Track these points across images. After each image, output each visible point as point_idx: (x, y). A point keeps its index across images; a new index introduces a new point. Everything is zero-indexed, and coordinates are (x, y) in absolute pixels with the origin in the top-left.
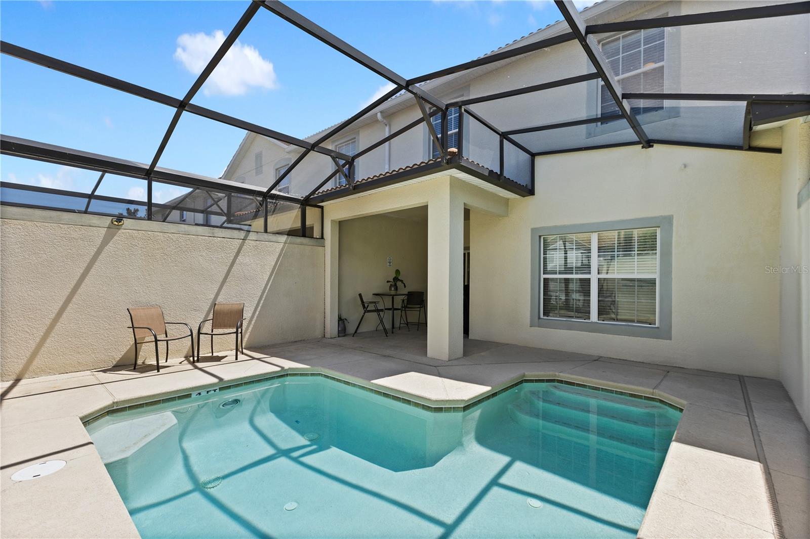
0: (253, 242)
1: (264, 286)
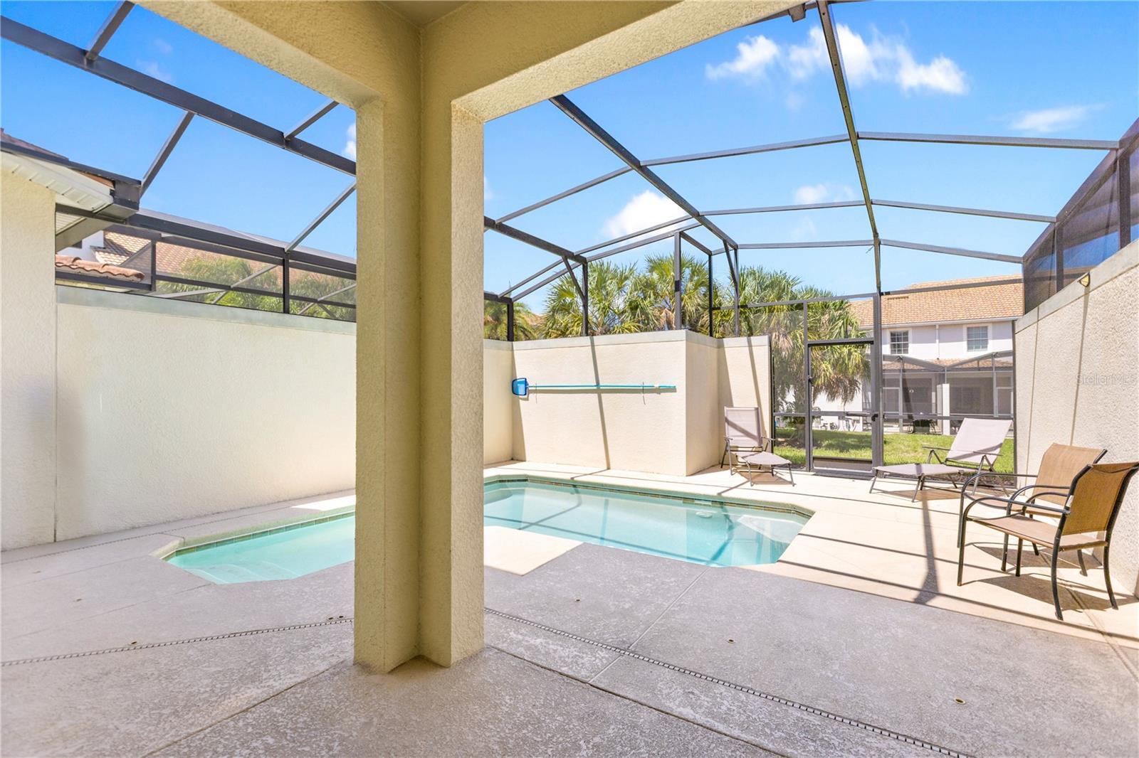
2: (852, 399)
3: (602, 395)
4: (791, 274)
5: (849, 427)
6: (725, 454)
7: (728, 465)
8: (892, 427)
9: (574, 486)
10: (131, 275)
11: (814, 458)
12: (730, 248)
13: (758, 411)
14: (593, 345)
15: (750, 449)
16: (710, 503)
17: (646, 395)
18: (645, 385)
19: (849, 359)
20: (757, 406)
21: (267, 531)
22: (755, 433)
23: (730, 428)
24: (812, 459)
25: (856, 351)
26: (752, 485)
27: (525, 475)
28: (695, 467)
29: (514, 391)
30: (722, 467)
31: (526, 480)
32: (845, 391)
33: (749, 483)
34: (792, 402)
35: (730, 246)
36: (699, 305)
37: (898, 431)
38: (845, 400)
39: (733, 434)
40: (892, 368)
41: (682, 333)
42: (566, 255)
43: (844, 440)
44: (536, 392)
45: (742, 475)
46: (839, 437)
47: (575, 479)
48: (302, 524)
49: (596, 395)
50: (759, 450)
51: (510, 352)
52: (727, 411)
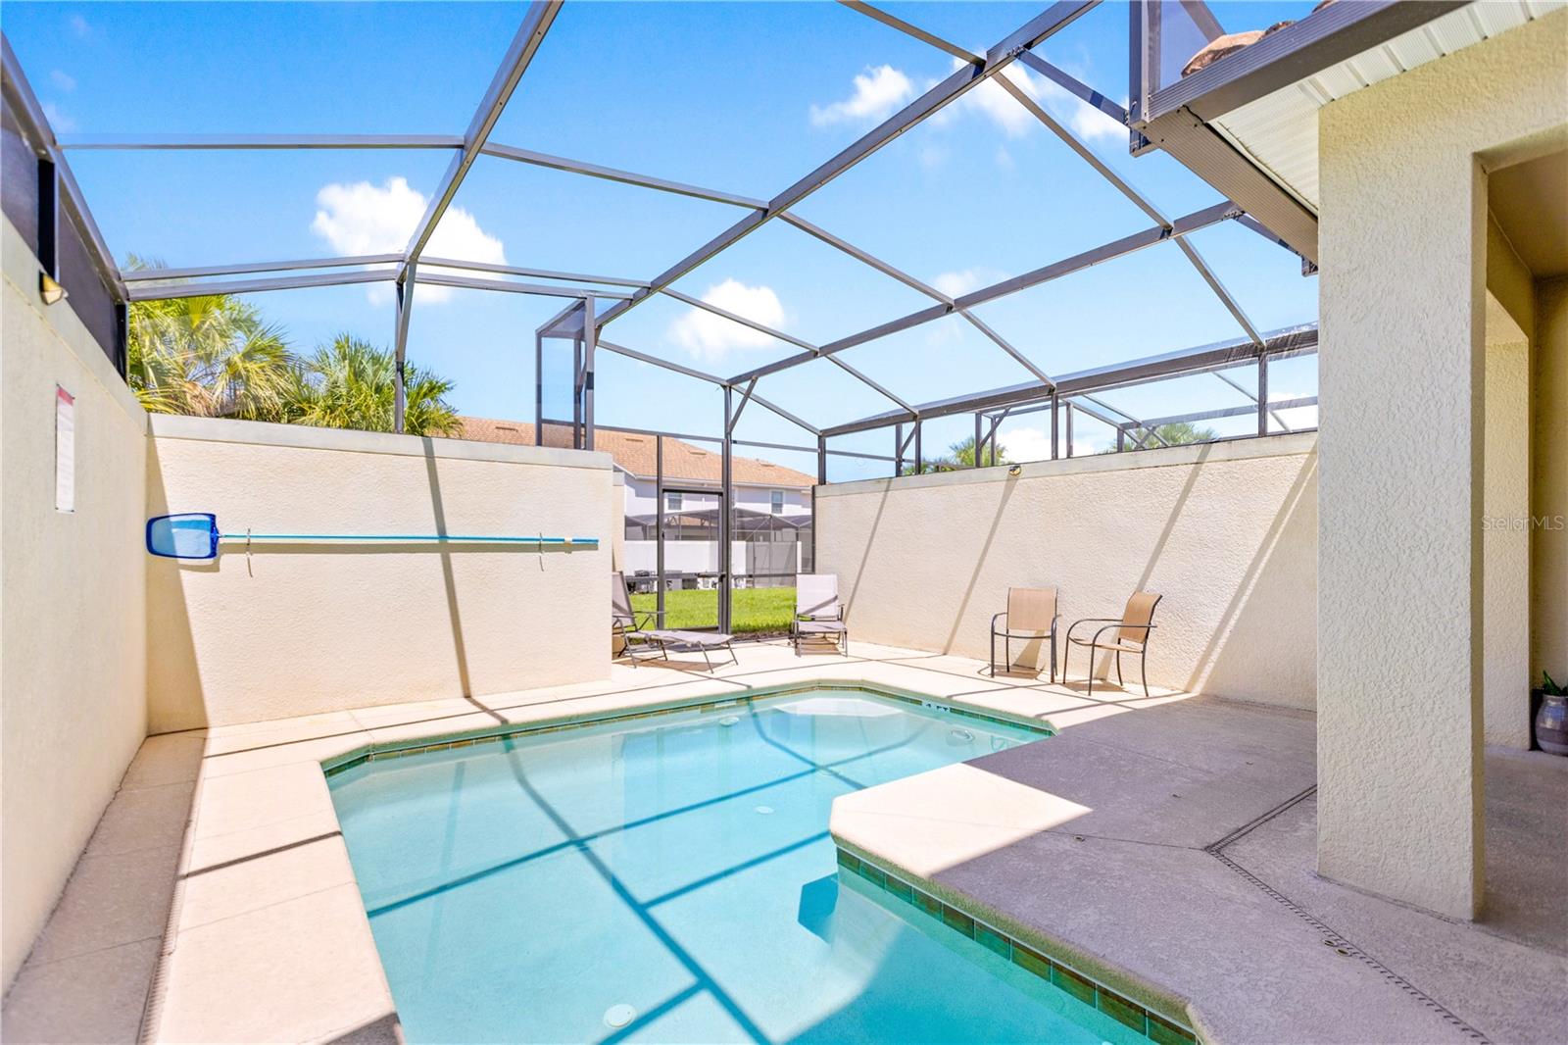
0: (1218, 465)
1: (1250, 562)
3: (453, 555)
9: (505, 737)
14: (430, 455)
16: (734, 703)
17: (547, 556)
18: (544, 537)
27: (366, 746)
29: (154, 547)
41: (608, 458)
44: (250, 549)
49: (438, 555)
51: (146, 440)
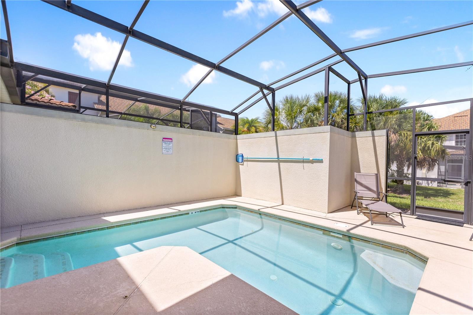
2: (433, 170)
3: (280, 163)
4: (400, 97)
5: (429, 184)
6: (354, 201)
7: (356, 207)
8: (455, 185)
9: (260, 214)
10: (71, 106)
11: (417, 207)
12: (362, 78)
13: (377, 176)
14: (276, 136)
15: (371, 199)
16: (341, 236)
17: (305, 164)
18: (305, 158)
19: (432, 147)
20: (376, 173)
21: (76, 233)
22: (375, 189)
23: (358, 185)
24: (415, 208)
25: (437, 143)
26: (372, 225)
27: (236, 205)
28: (334, 206)
29: (237, 161)
30: (352, 208)
31: (236, 208)
32: (429, 165)
33: (370, 222)
34: (395, 170)
35: (363, 77)
36: (343, 118)
37: (461, 187)
38: (429, 170)
39: (360, 189)
40: (456, 153)
41: (328, 127)
42: (262, 87)
43: (426, 191)
44: (247, 161)
45: (365, 215)
46: (423, 189)
47: (261, 210)
48: (98, 229)
49: (277, 163)
50: (378, 200)
51: (236, 140)
52: (356, 175)
